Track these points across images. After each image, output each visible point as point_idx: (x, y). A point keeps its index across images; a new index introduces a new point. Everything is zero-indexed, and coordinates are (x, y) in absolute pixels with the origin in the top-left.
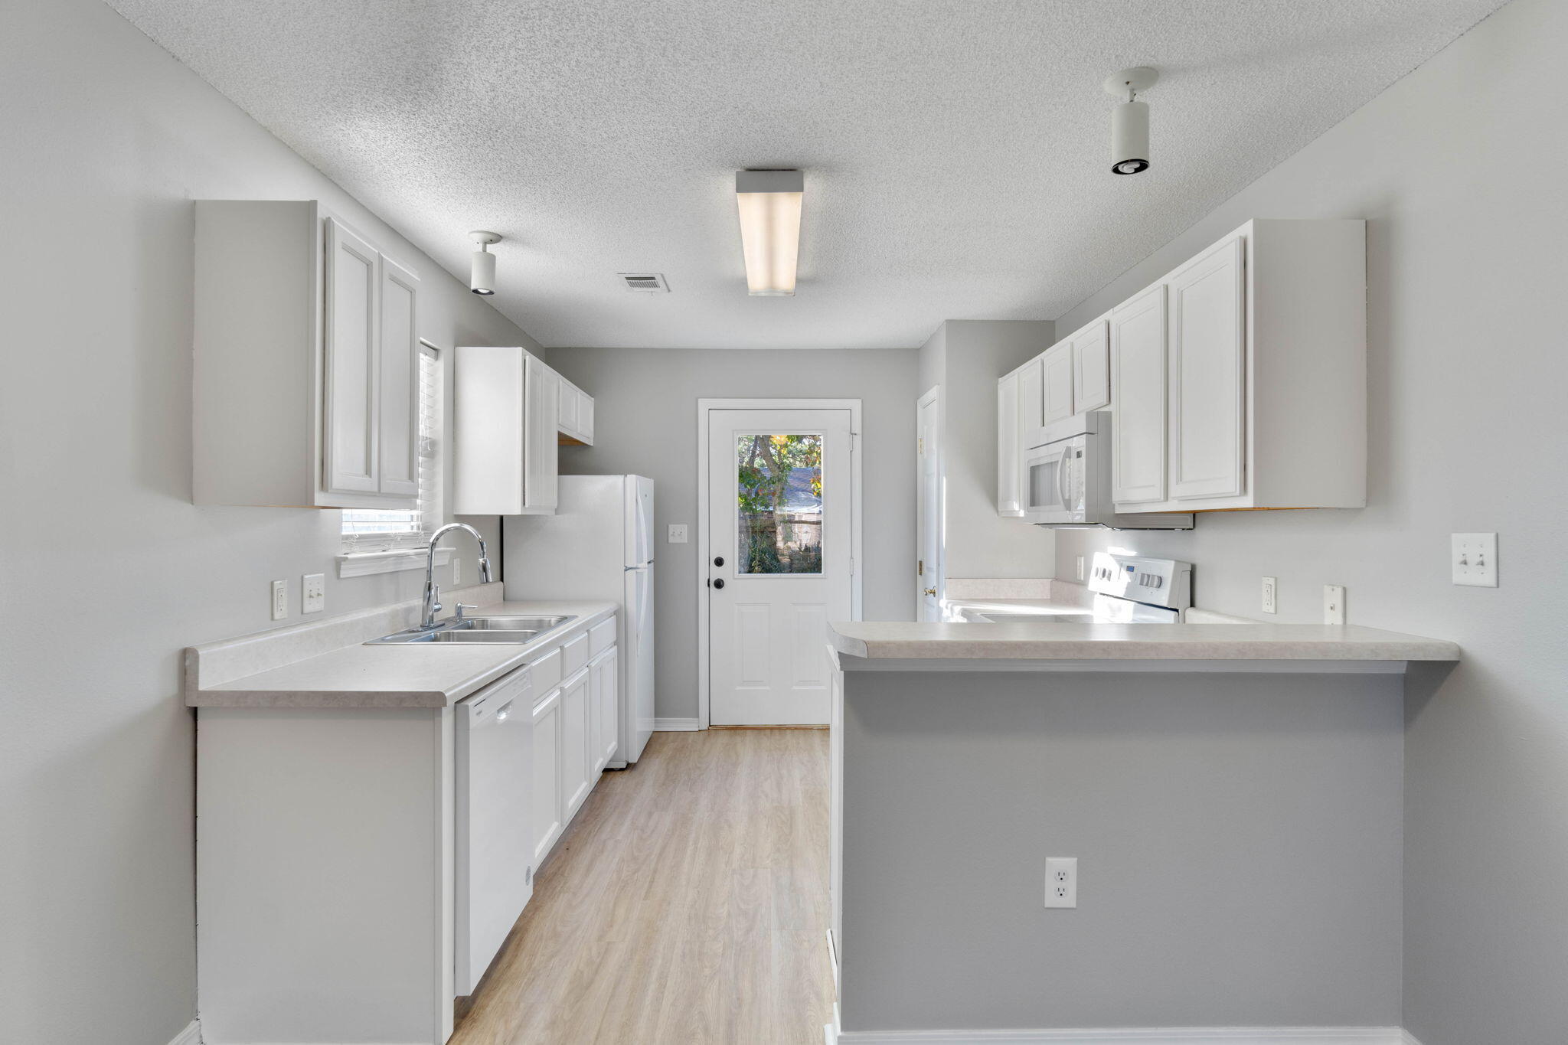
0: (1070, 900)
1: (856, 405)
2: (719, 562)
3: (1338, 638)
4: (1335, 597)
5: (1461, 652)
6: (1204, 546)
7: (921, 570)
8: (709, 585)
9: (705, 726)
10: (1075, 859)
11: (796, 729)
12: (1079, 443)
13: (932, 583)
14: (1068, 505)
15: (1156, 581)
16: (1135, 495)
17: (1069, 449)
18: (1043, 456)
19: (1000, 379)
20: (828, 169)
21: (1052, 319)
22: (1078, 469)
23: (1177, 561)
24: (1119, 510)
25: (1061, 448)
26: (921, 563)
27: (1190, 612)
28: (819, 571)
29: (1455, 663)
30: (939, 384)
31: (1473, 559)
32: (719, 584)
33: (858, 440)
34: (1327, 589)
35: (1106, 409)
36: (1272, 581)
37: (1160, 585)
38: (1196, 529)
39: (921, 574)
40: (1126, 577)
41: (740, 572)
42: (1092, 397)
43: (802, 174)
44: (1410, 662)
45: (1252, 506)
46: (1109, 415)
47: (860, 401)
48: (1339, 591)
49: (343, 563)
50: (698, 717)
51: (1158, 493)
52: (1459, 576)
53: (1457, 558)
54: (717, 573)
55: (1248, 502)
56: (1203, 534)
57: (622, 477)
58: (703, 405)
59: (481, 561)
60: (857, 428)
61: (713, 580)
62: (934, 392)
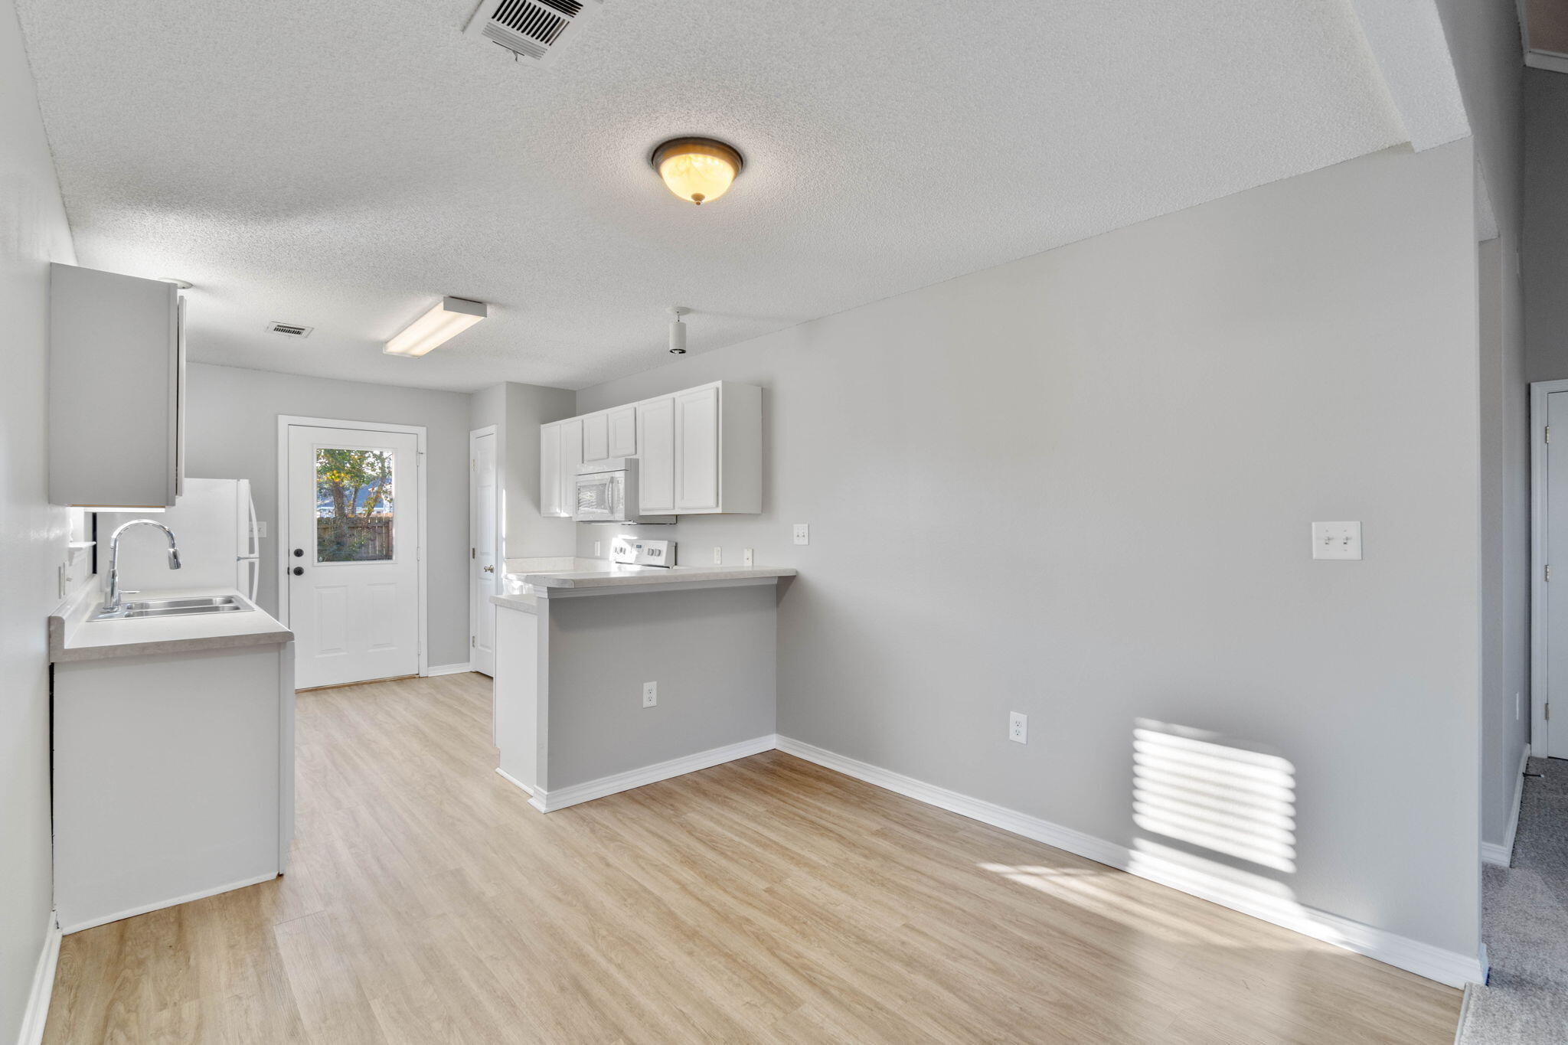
0: (654, 703)
1: (422, 431)
2: (299, 553)
3: (750, 569)
4: (748, 554)
5: (797, 572)
6: (683, 533)
7: (474, 554)
8: (289, 573)
10: (655, 683)
11: (371, 683)
12: (619, 475)
13: (490, 562)
14: (612, 510)
15: (657, 553)
16: (651, 505)
17: (612, 478)
19: (542, 426)
20: (502, 306)
21: (575, 389)
23: (669, 541)
24: (642, 513)
25: (606, 476)
26: (474, 549)
27: (675, 567)
28: (388, 556)
29: (795, 576)
30: (497, 424)
31: (801, 534)
32: (299, 572)
33: (423, 458)
34: (746, 550)
35: (634, 457)
36: (719, 549)
37: (659, 555)
38: (679, 525)
39: (474, 557)
40: (635, 552)
41: (319, 561)
42: (625, 448)
43: (486, 305)
44: (779, 577)
45: (721, 512)
46: (637, 461)
47: (425, 428)
48: (751, 551)
49: (76, 552)
51: (669, 507)
52: (797, 541)
53: (795, 534)
54: (296, 562)
55: (719, 510)
56: (682, 526)
57: (234, 481)
58: (283, 421)
59: (172, 550)
60: (423, 448)
61: (292, 568)
62: (492, 429)
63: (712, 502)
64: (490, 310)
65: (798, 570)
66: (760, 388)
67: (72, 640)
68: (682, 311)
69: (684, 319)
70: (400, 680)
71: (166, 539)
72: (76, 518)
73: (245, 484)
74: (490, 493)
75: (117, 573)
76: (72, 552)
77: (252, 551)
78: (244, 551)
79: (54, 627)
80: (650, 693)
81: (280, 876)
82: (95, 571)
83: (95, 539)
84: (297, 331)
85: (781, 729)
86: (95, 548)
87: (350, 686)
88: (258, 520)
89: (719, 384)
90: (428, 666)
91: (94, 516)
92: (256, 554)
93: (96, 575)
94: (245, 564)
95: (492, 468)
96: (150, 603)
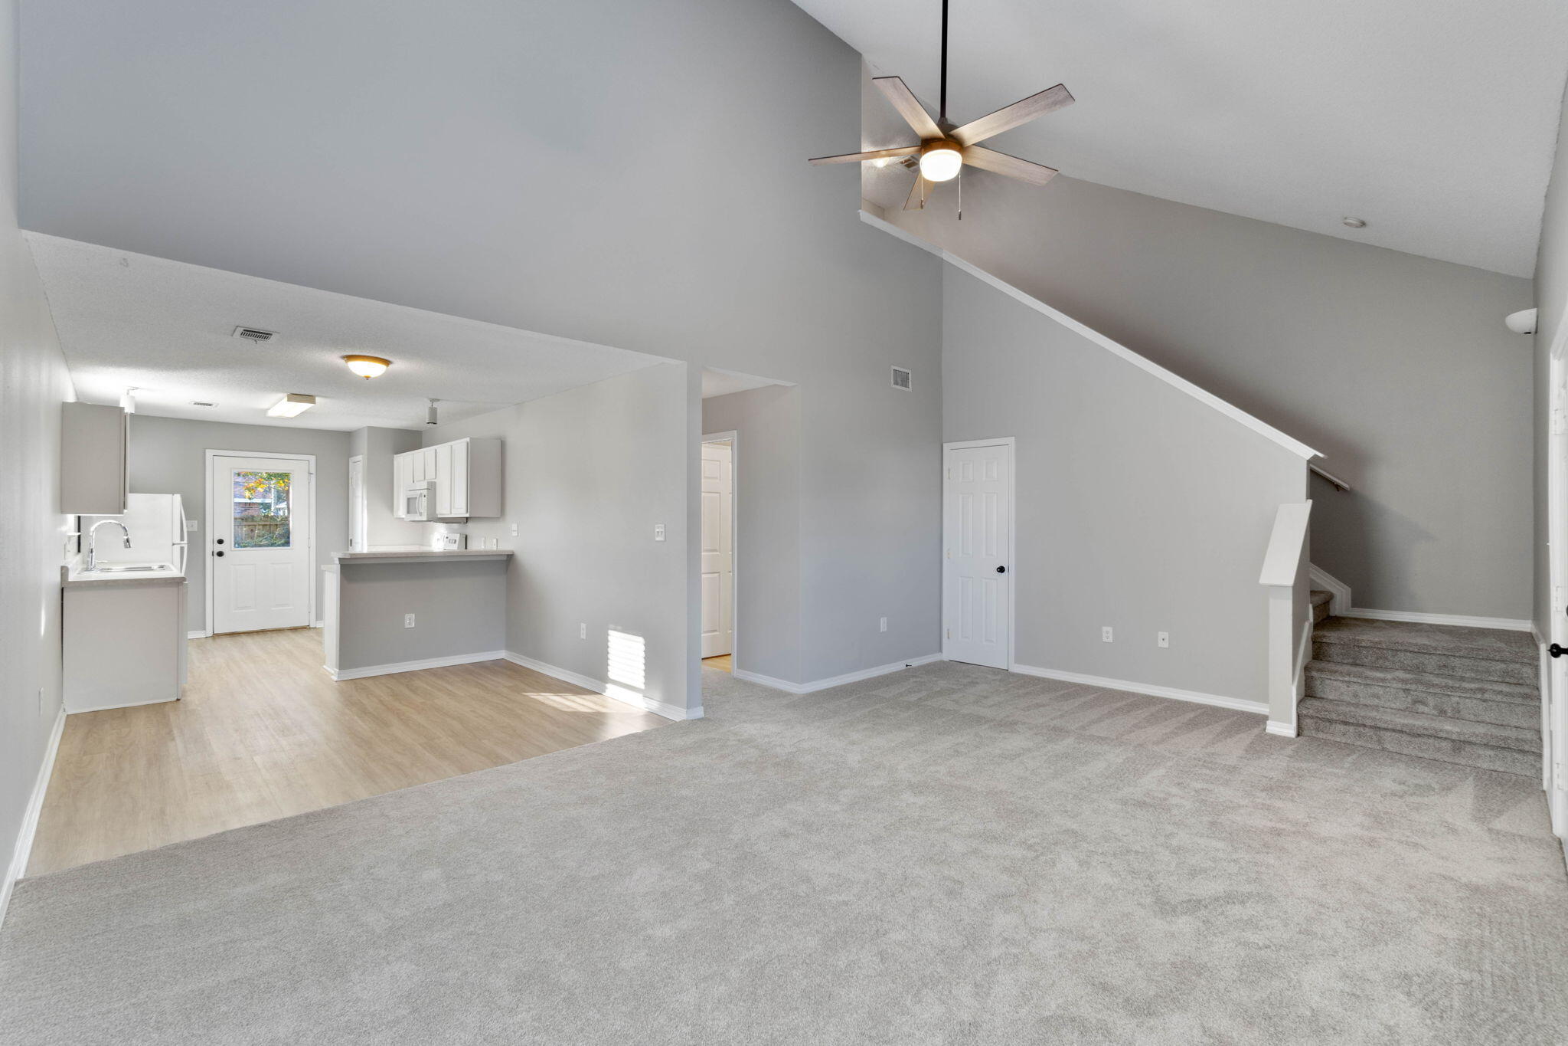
0: (413, 626)
1: (313, 458)
2: (220, 542)
4: (495, 541)
5: (513, 552)
6: (464, 527)
8: (213, 555)
9: (211, 635)
10: (414, 615)
11: (273, 631)
12: (425, 492)
14: (421, 514)
16: (444, 512)
17: (421, 494)
18: (412, 494)
19: (395, 456)
20: (323, 398)
22: (424, 501)
24: (439, 516)
25: (419, 492)
26: (351, 540)
28: (287, 543)
29: (513, 555)
30: (364, 454)
32: (220, 554)
33: (314, 476)
34: (493, 539)
35: (434, 480)
36: (484, 538)
38: (463, 522)
39: (351, 545)
41: (235, 547)
42: (430, 472)
43: (313, 398)
44: (506, 555)
46: (435, 483)
47: (315, 456)
50: (205, 629)
51: (449, 512)
53: (514, 530)
54: (219, 548)
56: (470, 524)
57: (170, 496)
58: (209, 453)
59: (126, 537)
60: (313, 470)
61: (216, 552)
62: (359, 458)
63: (464, 510)
64: (318, 399)
65: (516, 553)
66: (500, 441)
67: (72, 577)
68: (433, 400)
69: (435, 405)
70: (295, 629)
71: (123, 531)
72: (71, 519)
73: (178, 498)
74: (359, 500)
75: (94, 550)
76: (70, 538)
77: (182, 539)
78: (177, 540)
79: (64, 571)
80: (410, 620)
81: (178, 700)
82: (79, 551)
83: (79, 531)
84: (210, 405)
85: (509, 647)
86: (79, 537)
87: (258, 632)
88: (187, 519)
89: (468, 439)
90: (317, 620)
91: (79, 517)
92: (186, 541)
93: (80, 554)
94: (177, 548)
95: (360, 483)
96: (113, 568)
